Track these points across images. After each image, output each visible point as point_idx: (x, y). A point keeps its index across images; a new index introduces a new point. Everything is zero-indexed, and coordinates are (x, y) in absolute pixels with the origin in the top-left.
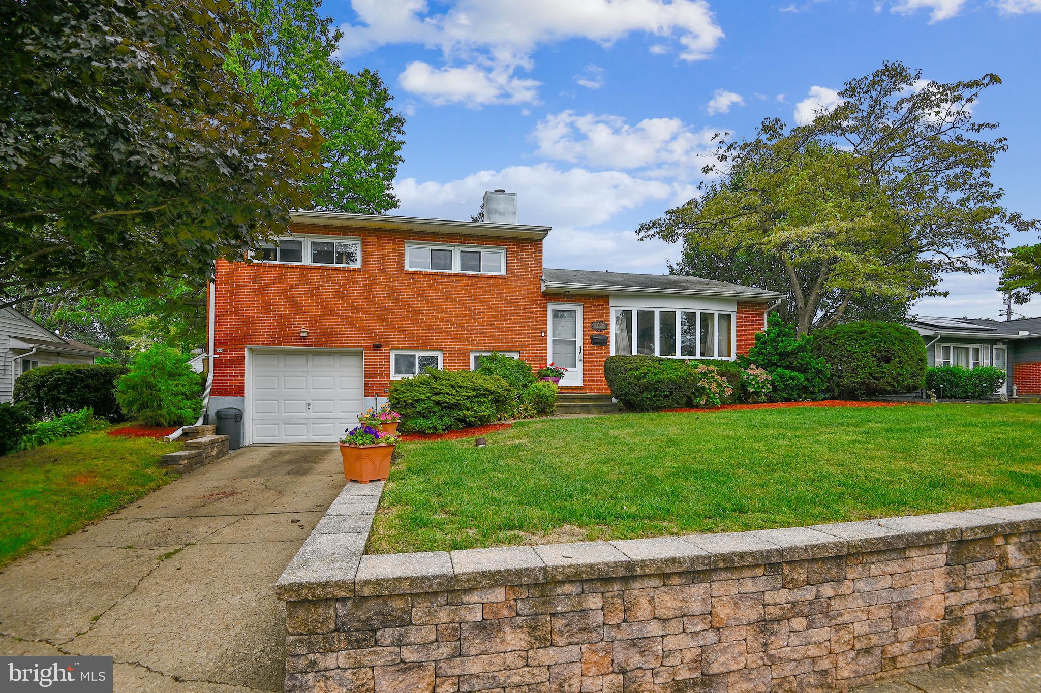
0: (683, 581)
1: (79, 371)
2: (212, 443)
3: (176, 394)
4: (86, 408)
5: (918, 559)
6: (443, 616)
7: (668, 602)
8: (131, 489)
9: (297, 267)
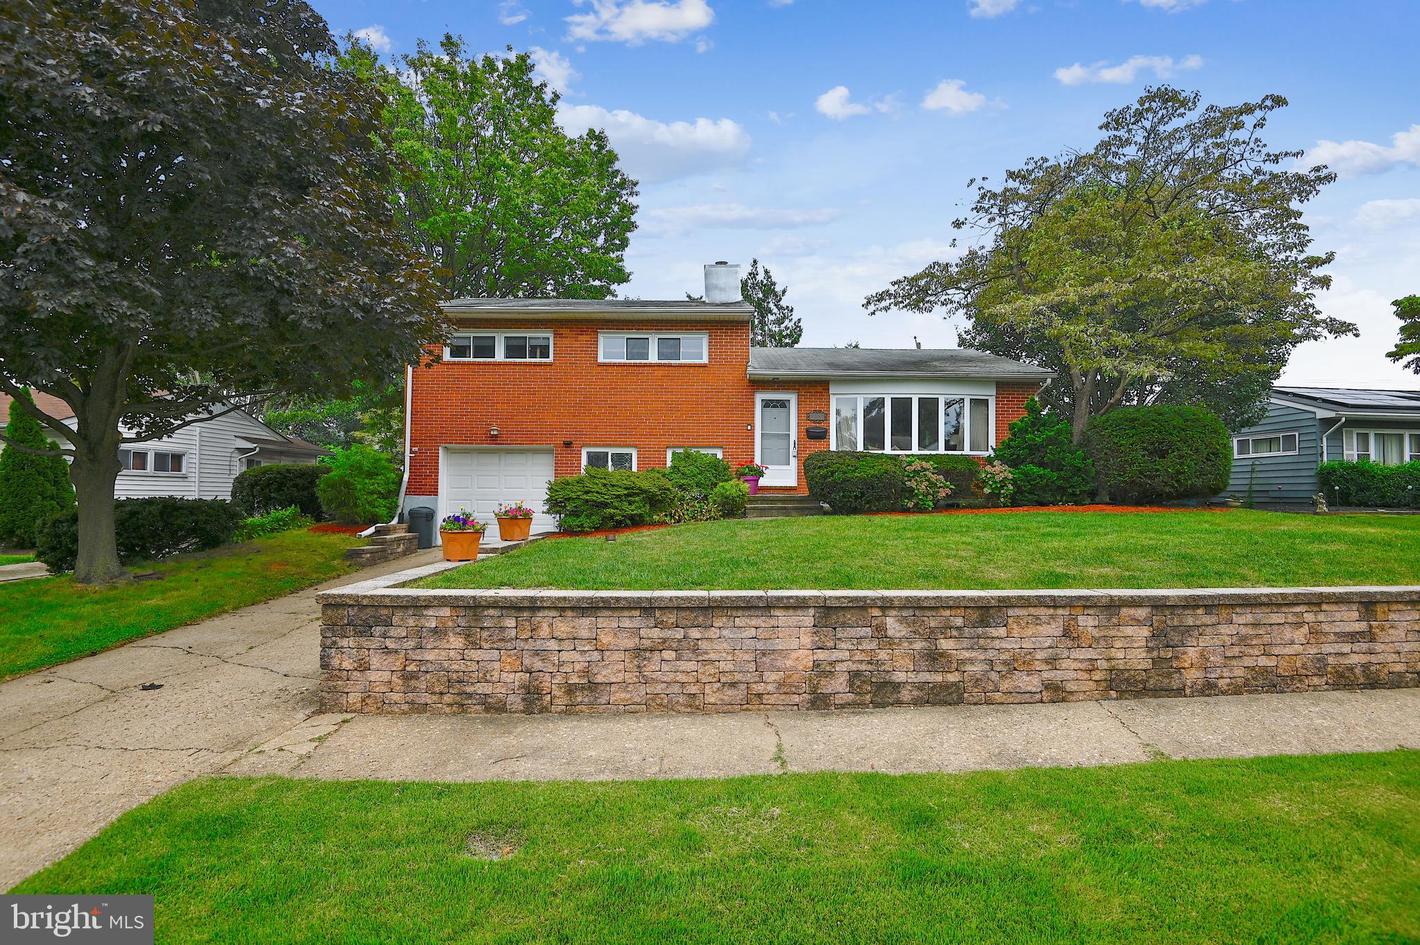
0: (575, 614)
1: (288, 471)
2: (399, 540)
3: (372, 493)
4: (293, 506)
5: (782, 618)
6: (411, 622)
7: (563, 627)
8: (314, 576)
9: (489, 364)
